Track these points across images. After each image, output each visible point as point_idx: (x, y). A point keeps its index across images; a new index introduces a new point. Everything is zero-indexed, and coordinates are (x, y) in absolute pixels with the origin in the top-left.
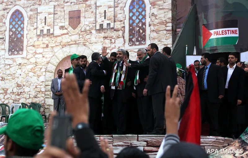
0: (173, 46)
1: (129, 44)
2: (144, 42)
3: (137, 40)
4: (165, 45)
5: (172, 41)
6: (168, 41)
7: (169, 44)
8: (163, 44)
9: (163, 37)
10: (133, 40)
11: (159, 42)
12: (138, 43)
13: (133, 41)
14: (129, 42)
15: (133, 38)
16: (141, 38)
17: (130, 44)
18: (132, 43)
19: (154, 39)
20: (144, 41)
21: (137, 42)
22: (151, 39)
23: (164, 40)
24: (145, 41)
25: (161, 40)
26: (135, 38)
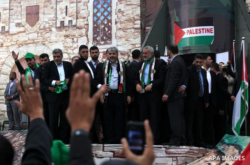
0: (141, 46)
1: (93, 44)
2: (110, 42)
3: (102, 39)
4: (133, 44)
5: (140, 41)
6: (136, 40)
7: (138, 44)
8: (131, 43)
9: (131, 36)
10: (98, 39)
11: (127, 42)
12: (103, 43)
13: (97, 41)
14: (93, 41)
15: (97, 37)
16: (106, 37)
17: (95, 43)
18: (96, 42)
19: (121, 38)
20: (109, 40)
21: (102, 41)
22: (118, 38)
23: (132, 39)
24: (111, 40)
25: (128, 39)
26: (99, 36)
